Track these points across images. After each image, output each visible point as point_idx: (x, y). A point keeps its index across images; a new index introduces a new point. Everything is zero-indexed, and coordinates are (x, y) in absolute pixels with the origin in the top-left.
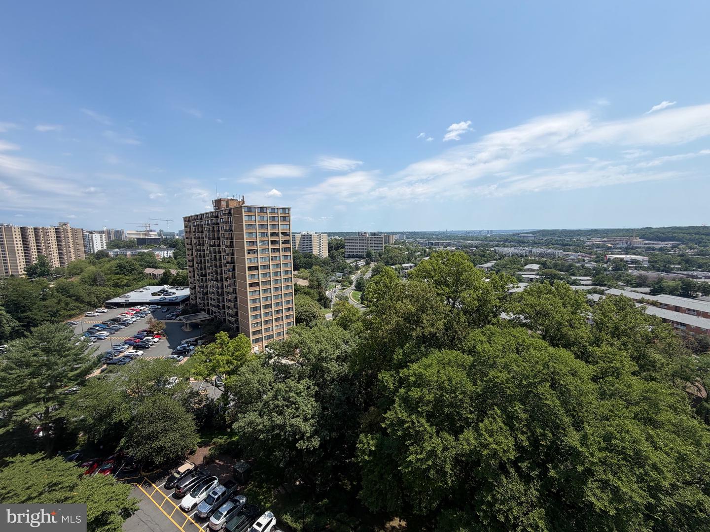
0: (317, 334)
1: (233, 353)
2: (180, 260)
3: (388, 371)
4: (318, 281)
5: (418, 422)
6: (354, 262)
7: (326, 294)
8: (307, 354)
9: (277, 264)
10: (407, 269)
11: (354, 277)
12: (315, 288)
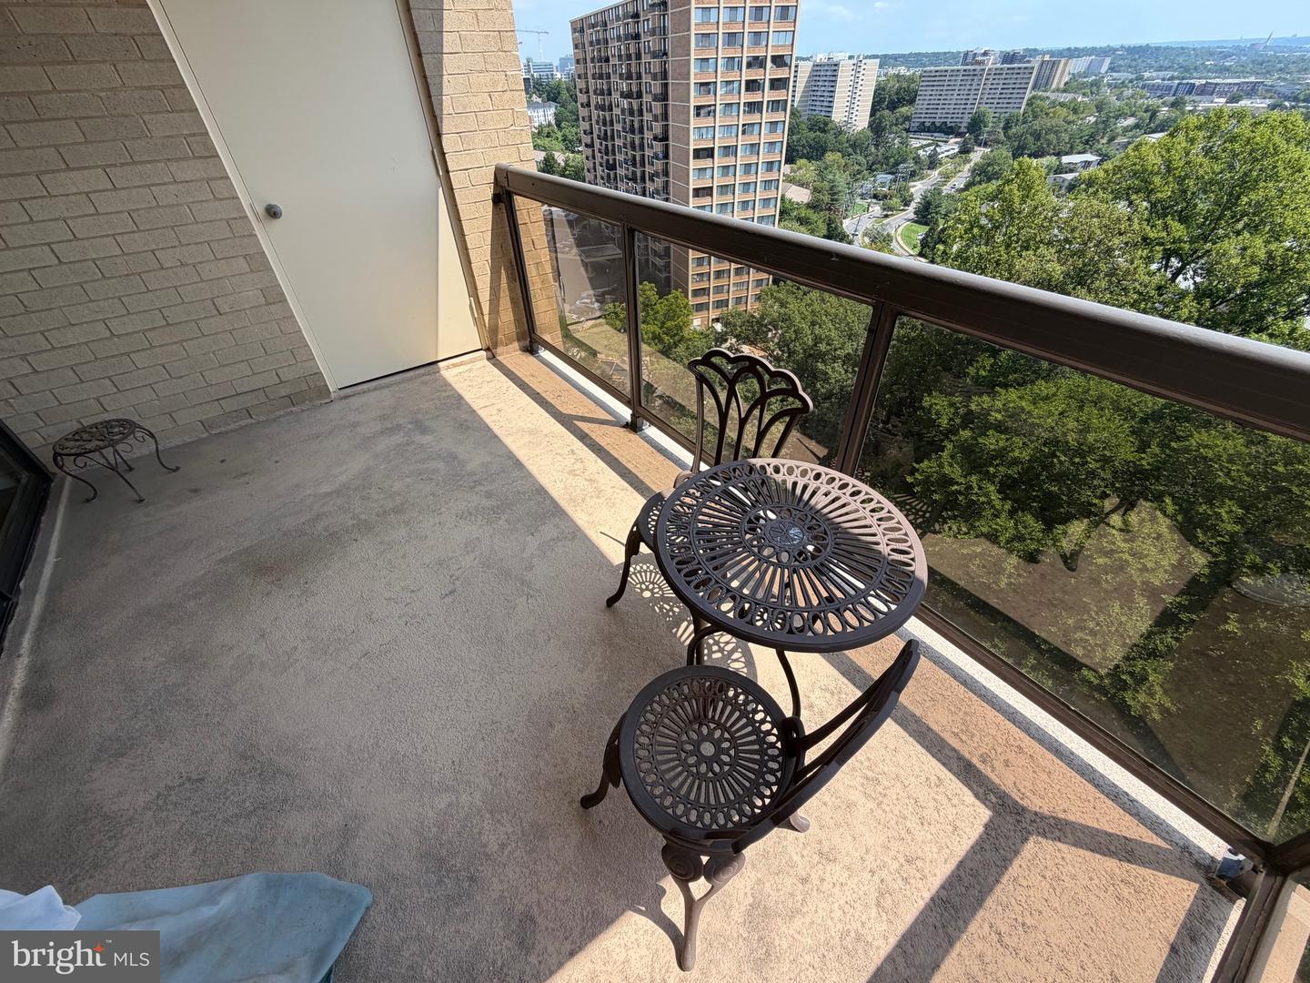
0: (816, 307)
1: (664, 323)
2: (566, 131)
3: (948, 394)
4: (833, 192)
5: (980, 488)
6: (929, 145)
7: (844, 226)
8: (792, 341)
9: (752, 145)
10: (1072, 171)
11: (918, 189)
12: (821, 210)
